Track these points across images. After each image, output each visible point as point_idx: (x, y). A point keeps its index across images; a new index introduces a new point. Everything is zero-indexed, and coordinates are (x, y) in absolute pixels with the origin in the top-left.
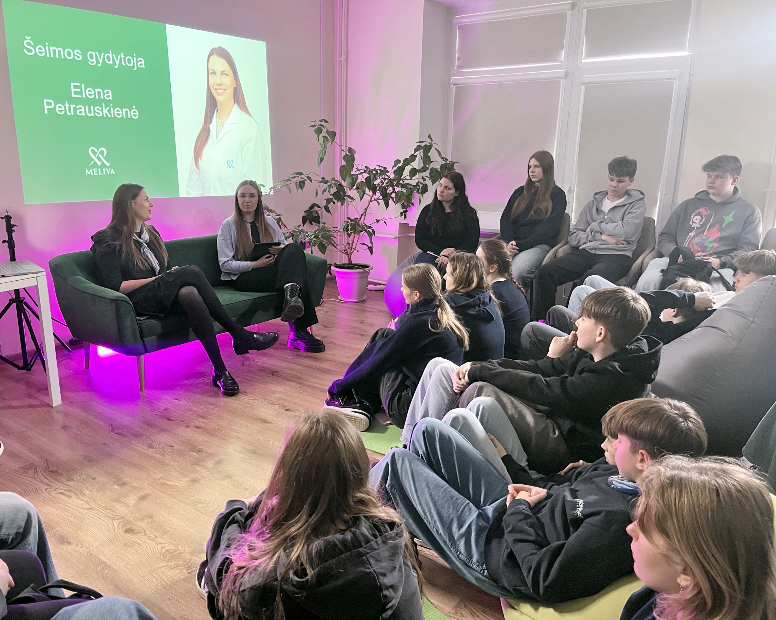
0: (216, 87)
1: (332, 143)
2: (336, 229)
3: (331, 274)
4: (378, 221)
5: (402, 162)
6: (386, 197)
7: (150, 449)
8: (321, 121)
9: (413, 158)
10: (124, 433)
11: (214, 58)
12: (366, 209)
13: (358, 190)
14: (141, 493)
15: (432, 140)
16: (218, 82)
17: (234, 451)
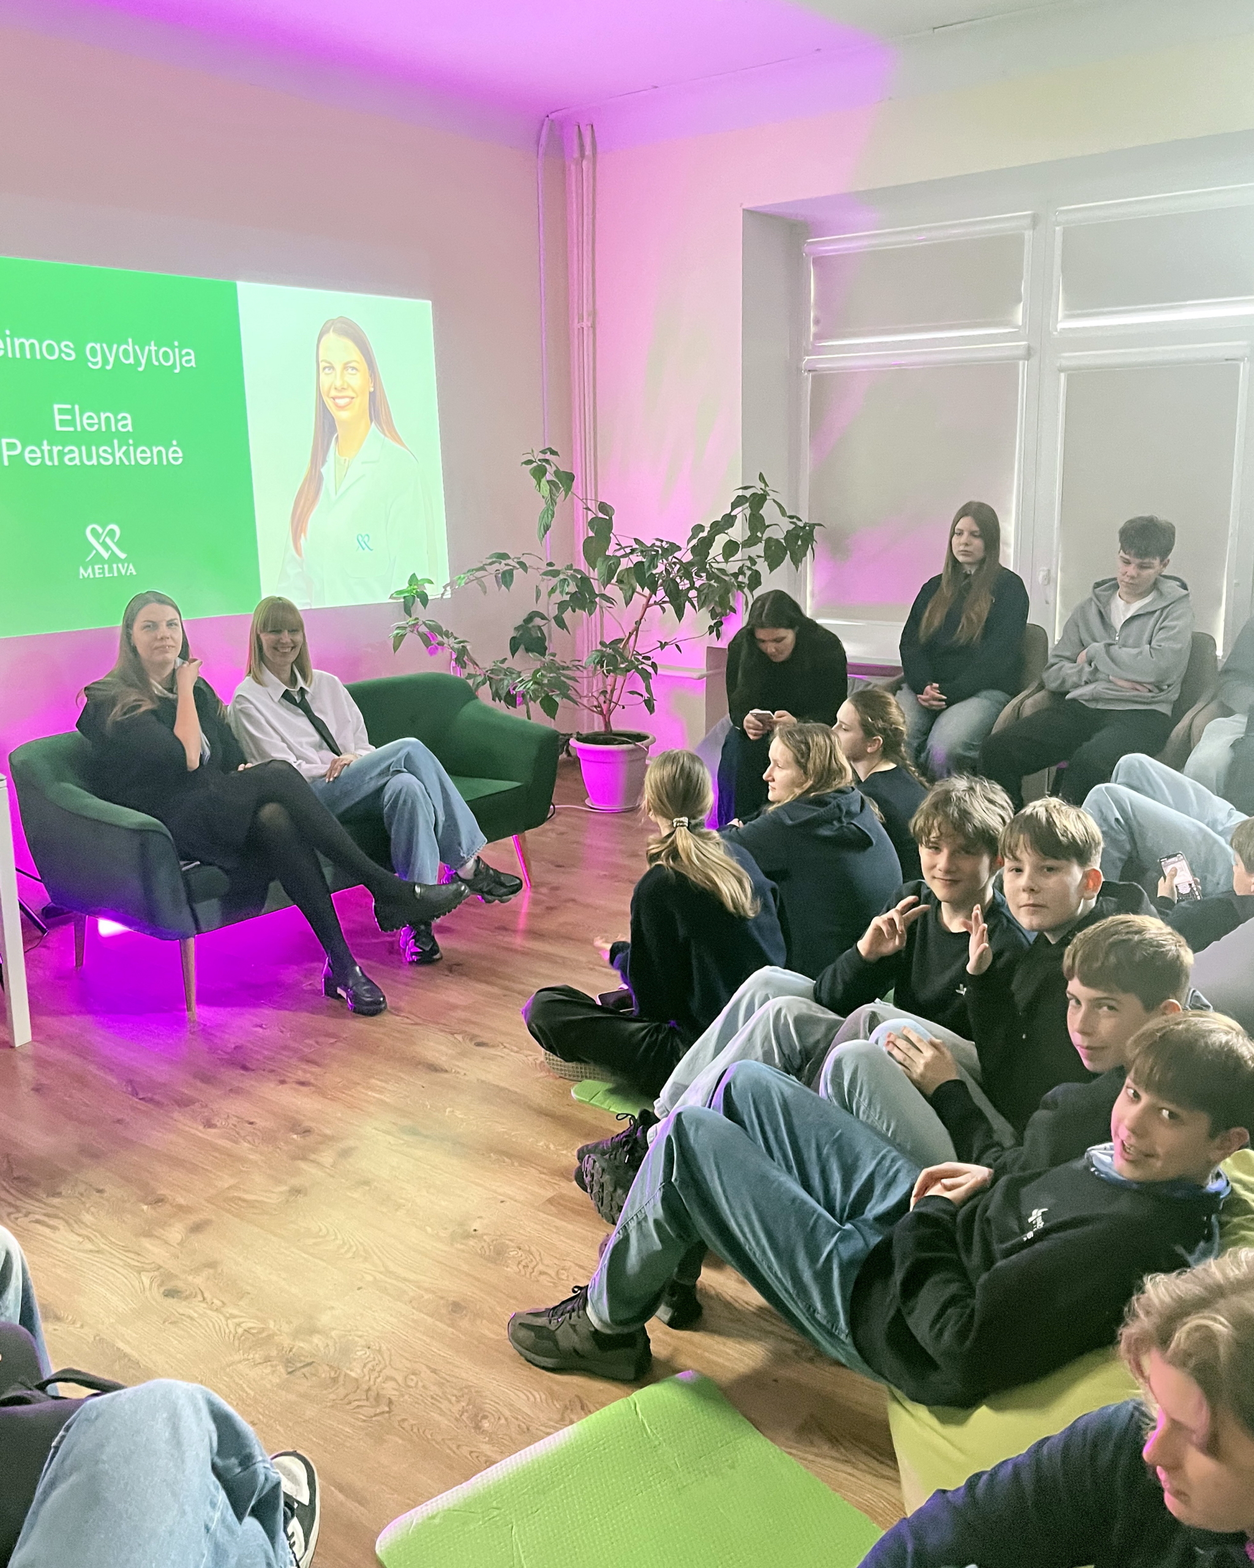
0: (333, 393)
1: (566, 495)
2: (580, 663)
3: (569, 754)
4: (663, 646)
5: (707, 529)
6: (678, 600)
7: (209, 1130)
8: (543, 452)
9: (729, 521)
10: (157, 1097)
11: (331, 338)
12: (638, 623)
13: (622, 586)
14: (194, 1218)
15: (766, 485)
16: (338, 383)
17: (374, 1131)
